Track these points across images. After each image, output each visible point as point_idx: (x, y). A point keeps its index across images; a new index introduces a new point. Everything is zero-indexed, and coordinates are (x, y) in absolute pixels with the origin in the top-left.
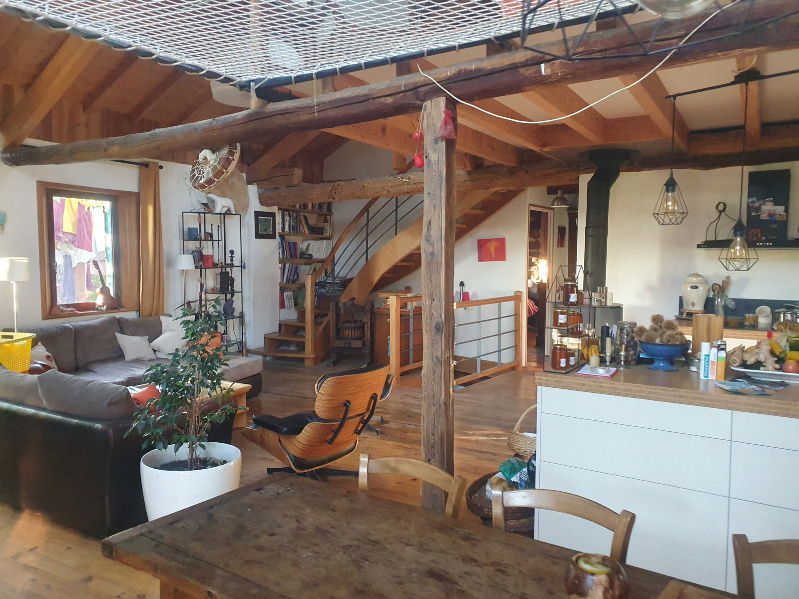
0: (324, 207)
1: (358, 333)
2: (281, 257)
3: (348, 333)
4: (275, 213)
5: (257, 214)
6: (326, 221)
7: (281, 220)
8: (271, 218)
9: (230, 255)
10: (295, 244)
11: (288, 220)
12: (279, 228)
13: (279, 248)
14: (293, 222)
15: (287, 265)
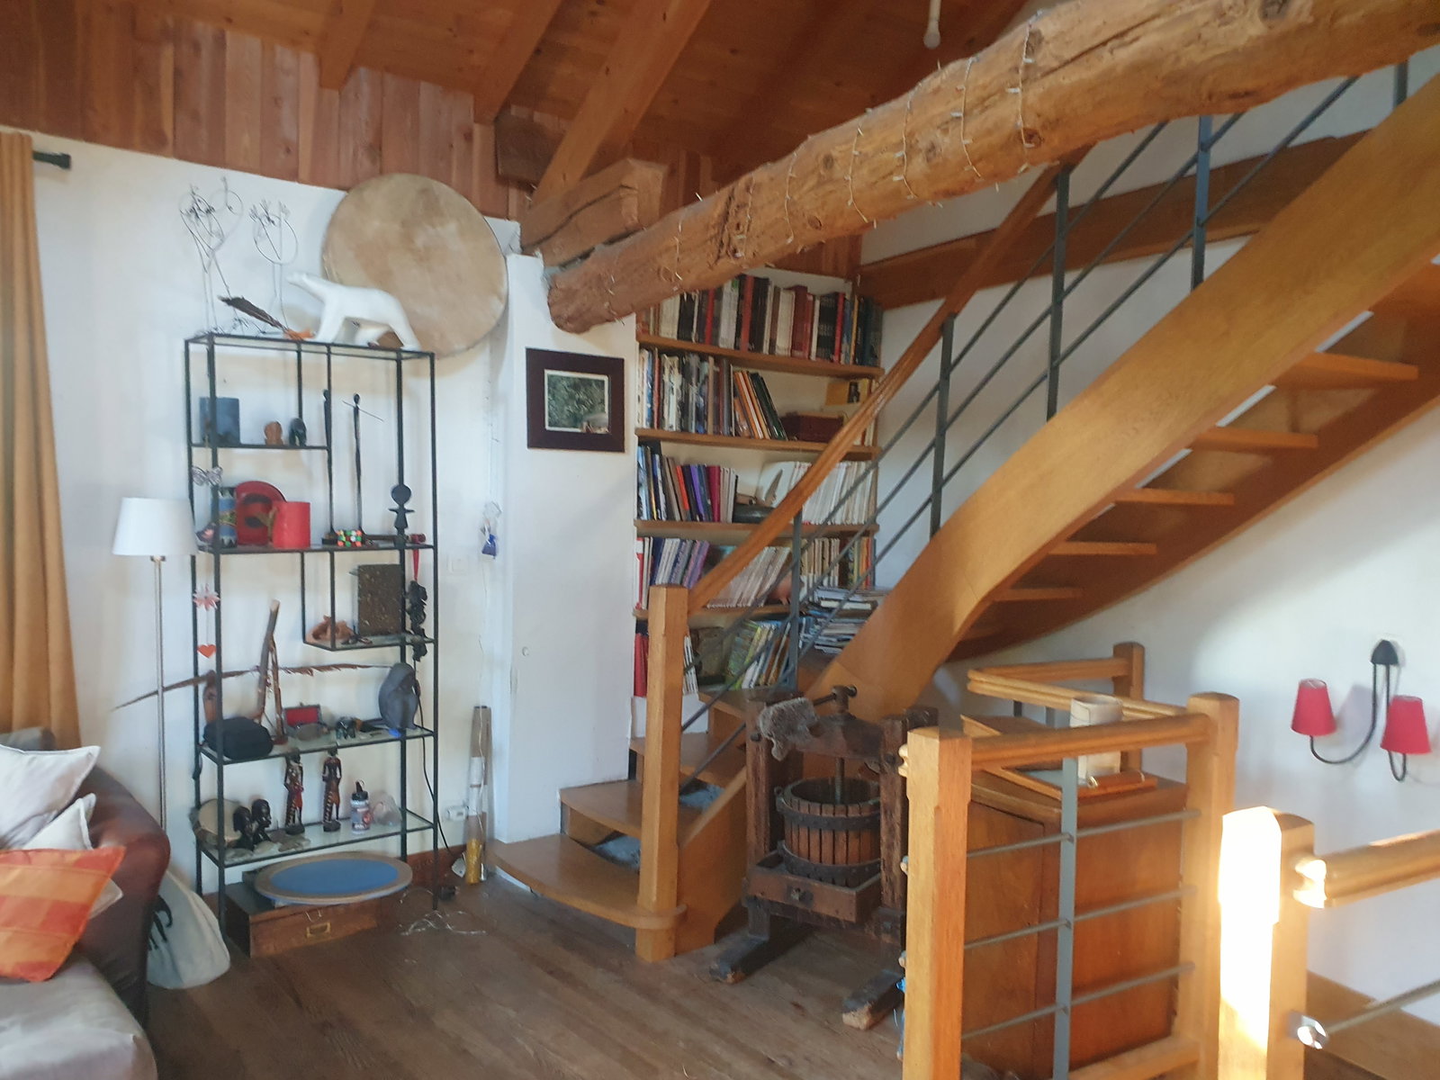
0: (845, 346)
1: (847, 850)
2: (645, 517)
3: (805, 843)
4: (621, 362)
5: (538, 361)
6: (854, 396)
7: (647, 385)
8: (605, 378)
9: (396, 506)
10: (711, 475)
11: (676, 386)
12: (636, 414)
13: (639, 485)
14: (700, 393)
15: (670, 546)
